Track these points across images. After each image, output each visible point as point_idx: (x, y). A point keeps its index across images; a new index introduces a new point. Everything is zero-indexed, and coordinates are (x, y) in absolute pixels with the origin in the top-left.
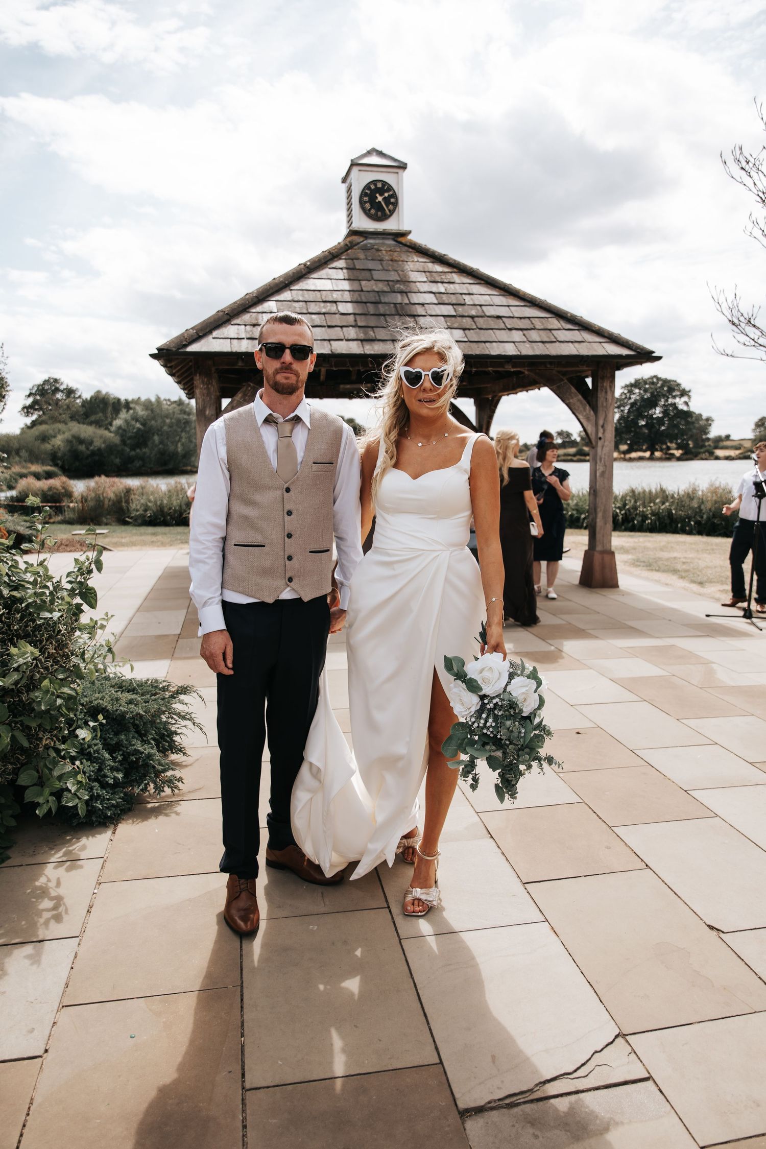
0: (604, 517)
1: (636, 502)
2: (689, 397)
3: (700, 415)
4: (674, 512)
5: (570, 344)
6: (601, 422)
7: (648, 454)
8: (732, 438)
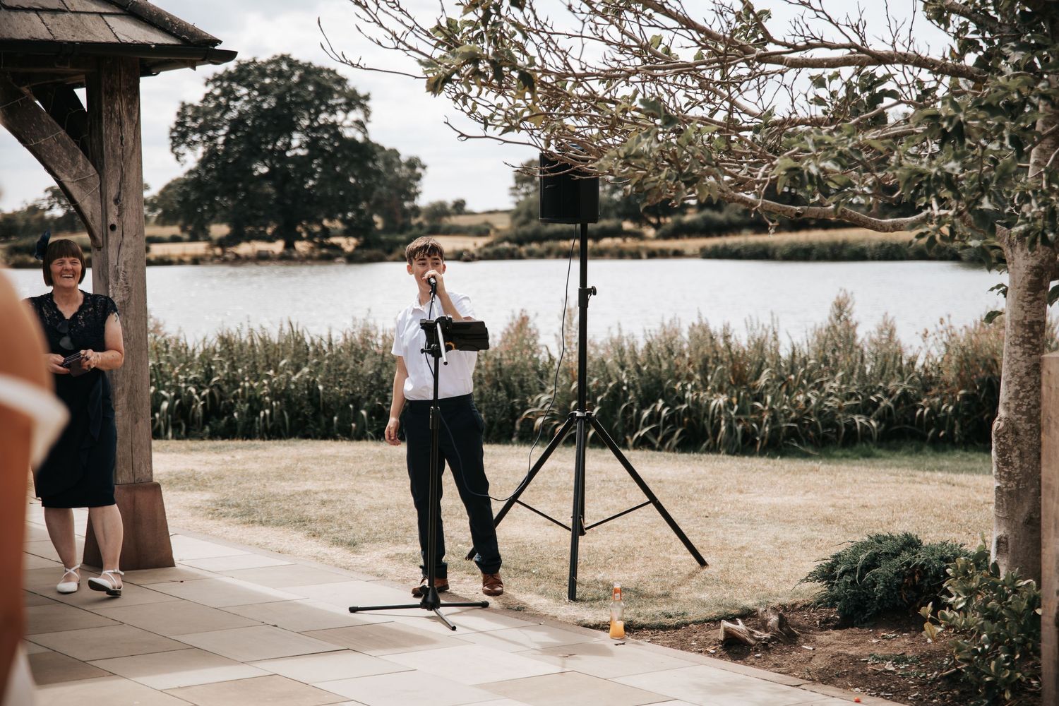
0: (131, 406)
1: (233, 367)
2: (367, 112)
3: (395, 153)
4: (321, 387)
5: (33, 15)
6: (112, 192)
7: (278, 247)
8: (468, 207)
